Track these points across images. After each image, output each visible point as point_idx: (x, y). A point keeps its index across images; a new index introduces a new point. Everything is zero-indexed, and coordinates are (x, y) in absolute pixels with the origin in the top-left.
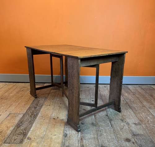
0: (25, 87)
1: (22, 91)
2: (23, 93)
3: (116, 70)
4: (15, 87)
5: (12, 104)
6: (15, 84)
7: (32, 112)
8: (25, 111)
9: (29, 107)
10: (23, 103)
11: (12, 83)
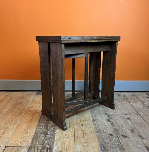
0: (22, 98)
1: (20, 103)
2: (22, 107)
3: (108, 61)
4: (9, 98)
5: (7, 127)
6: (8, 93)
7: (42, 143)
8: (30, 141)
9: (35, 133)
10: (25, 126)
11: (4, 92)
